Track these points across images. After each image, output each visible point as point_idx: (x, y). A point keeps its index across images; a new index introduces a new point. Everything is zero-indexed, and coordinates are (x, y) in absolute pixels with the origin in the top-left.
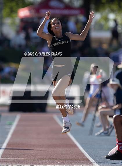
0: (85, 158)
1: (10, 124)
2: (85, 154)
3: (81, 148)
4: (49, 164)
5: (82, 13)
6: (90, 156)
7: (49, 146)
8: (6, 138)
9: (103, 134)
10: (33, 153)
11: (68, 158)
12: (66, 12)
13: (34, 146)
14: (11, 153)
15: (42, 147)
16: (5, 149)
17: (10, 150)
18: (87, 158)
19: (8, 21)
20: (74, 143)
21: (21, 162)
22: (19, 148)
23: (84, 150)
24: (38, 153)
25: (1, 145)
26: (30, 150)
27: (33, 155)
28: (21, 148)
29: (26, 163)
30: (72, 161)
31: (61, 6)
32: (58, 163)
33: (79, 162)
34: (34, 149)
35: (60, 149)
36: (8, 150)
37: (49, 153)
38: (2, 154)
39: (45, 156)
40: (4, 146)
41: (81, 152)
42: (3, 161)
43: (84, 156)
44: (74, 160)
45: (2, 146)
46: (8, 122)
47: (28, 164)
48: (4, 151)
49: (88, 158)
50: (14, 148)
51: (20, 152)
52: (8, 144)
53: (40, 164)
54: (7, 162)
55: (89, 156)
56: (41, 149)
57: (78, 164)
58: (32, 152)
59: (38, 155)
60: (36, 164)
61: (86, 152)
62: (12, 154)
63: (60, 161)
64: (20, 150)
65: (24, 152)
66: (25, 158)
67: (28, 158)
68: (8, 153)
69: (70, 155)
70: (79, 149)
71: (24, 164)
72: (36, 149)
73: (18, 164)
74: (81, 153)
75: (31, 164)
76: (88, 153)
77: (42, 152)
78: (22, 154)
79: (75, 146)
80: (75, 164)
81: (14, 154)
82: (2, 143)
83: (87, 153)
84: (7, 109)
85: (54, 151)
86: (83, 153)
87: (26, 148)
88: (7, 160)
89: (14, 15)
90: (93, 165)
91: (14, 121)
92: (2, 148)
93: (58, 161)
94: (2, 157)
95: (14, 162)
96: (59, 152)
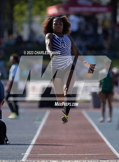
0: (112, 153)
1: (40, 120)
2: (112, 149)
4: (76, 159)
5: (109, 10)
6: (117, 151)
7: (77, 142)
8: (35, 134)
10: (61, 148)
11: (95, 153)
12: (94, 9)
13: (62, 141)
14: (40, 149)
16: (34, 145)
17: (39, 146)
19: (37, 19)
20: (101, 138)
21: (49, 158)
22: (47, 144)
23: (111, 145)
25: (30, 141)
26: (59, 146)
27: (61, 150)
28: (50, 144)
29: (54, 159)
30: (99, 156)
31: (89, 3)
32: (85, 158)
34: (62, 144)
35: (88, 144)
36: (37, 146)
37: (77, 148)
38: (32, 150)
39: (72, 152)
40: (34, 142)
41: (108, 147)
42: (32, 157)
43: (111, 151)
44: (101, 156)
45: (31, 142)
46: (37, 118)
47: (56, 160)
48: (33, 147)
49: (114, 153)
50: (42, 144)
51: (48, 148)
52: (37, 140)
53: (67, 160)
54: (35, 158)
56: (69, 144)
58: (60, 147)
59: (67, 150)
61: (112, 147)
64: (48, 146)
66: (54, 154)
67: (57, 154)
68: (37, 149)
69: (98, 150)
70: (107, 144)
71: (52, 160)
72: (65, 145)
73: (47, 160)
74: (108, 149)
75: (59, 159)
76: (115, 148)
77: (70, 147)
78: (51, 149)
79: (103, 141)
80: (102, 159)
81: (42, 149)
82: (32, 139)
83: (113, 149)
84: (37, 105)
85: (82, 146)
86: (110, 149)
87: (55, 144)
88: (35, 156)
89: (43, 13)
91: (43, 116)
92: (31, 144)
93: (86, 156)
94: (31, 153)
95: (43, 158)
96: (86, 147)
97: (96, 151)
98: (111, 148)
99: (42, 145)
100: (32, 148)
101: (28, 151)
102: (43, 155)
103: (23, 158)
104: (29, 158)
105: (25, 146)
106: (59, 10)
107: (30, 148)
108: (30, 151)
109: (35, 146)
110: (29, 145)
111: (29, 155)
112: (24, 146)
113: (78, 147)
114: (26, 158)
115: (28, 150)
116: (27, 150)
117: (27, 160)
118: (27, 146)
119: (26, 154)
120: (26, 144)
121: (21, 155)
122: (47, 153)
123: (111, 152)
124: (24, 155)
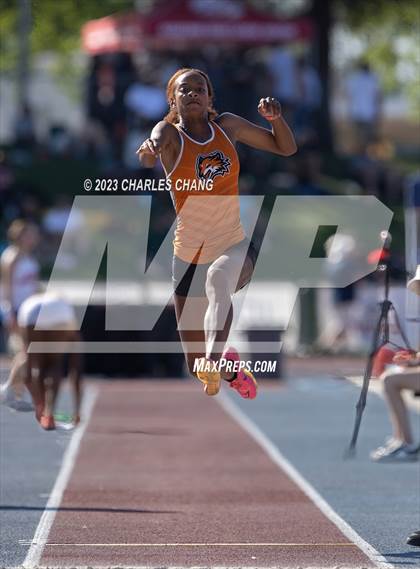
0: (344, 541)
2: (340, 527)
3: (322, 505)
4: (220, 563)
6: (360, 534)
7: (213, 498)
8: (57, 469)
9: (402, 454)
10: (157, 522)
11: (284, 541)
13: (157, 497)
15: (188, 503)
16: (59, 509)
17: (76, 513)
18: (350, 542)
20: (295, 485)
21: (120, 556)
22: (106, 506)
23: (336, 511)
24: (175, 524)
25: (43, 496)
27: (160, 529)
28: (114, 508)
29: (139, 561)
30: (299, 550)
32: (250, 557)
33: (323, 557)
35: (250, 508)
36: (71, 512)
37: (215, 521)
38: (52, 527)
39: (200, 535)
40: (55, 498)
41: (324, 517)
42: (60, 552)
43: (339, 534)
44: (305, 549)
45: (47, 499)
48: (57, 518)
49: (351, 539)
50: (88, 506)
51: (111, 521)
52: (66, 493)
53: (187, 563)
54: (70, 555)
55: (356, 534)
57: (321, 564)
58: (155, 520)
59: (178, 529)
60: (176, 562)
61: (341, 520)
62: (85, 527)
63: (257, 551)
64: (111, 514)
65: (126, 520)
66: (135, 542)
67: (144, 542)
68: (73, 524)
69: (290, 529)
70: (318, 509)
71: (133, 563)
72: (168, 510)
73: (112, 564)
74: (327, 524)
75: (157, 562)
76: (350, 523)
78: (121, 526)
79: (303, 498)
80: (310, 562)
81: (91, 526)
82: (49, 490)
83: (345, 524)
85: (230, 515)
86: (333, 524)
87: (135, 507)
88: (70, 550)
90: (372, 564)
92: (48, 505)
94: (53, 537)
95: (98, 556)
96: (248, 518)
97: (284, 533)
98: (335, 523)
99: (87, 510)
100: (52, 519)
101: (41, 533)
102: (98, 547)
103: (25, 555)
104: (47, 555)
105: (25, 512)
106: (122, 34)
107: (46, 519)
108: (48, 532)
109: (62, 512)
110: (43, 509)
111: (46, 547)
112: (23, 515)
113: (218, 519)
114: (39, 558)
115: (39, 526)
116: (35, 529)
117: (40, 565)
118: (35, 513)
119: (34, 541)
120: (29, 505)
121: (17, 546)
122: (109, 541)
123: (337, 535)
124: (27, 548)
